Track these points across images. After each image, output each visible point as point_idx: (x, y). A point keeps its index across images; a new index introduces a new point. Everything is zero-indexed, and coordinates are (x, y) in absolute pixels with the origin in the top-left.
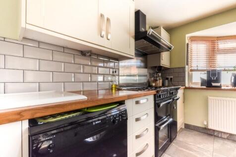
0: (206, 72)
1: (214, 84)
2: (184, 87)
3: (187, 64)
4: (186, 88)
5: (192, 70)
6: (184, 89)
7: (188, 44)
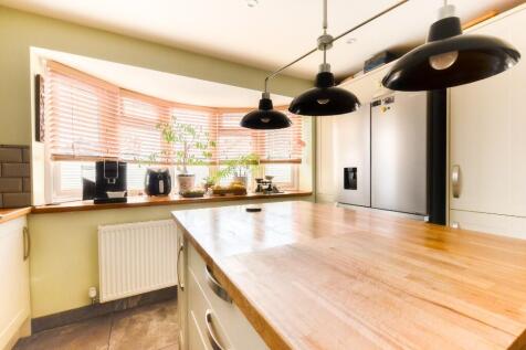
0: (94, 164)
1: (111, 195)
2: (27, 210)
3: (38, 138)
4: (35, 212)
5: (57, 157)
6: (28, 215)
7: (38, 79)
